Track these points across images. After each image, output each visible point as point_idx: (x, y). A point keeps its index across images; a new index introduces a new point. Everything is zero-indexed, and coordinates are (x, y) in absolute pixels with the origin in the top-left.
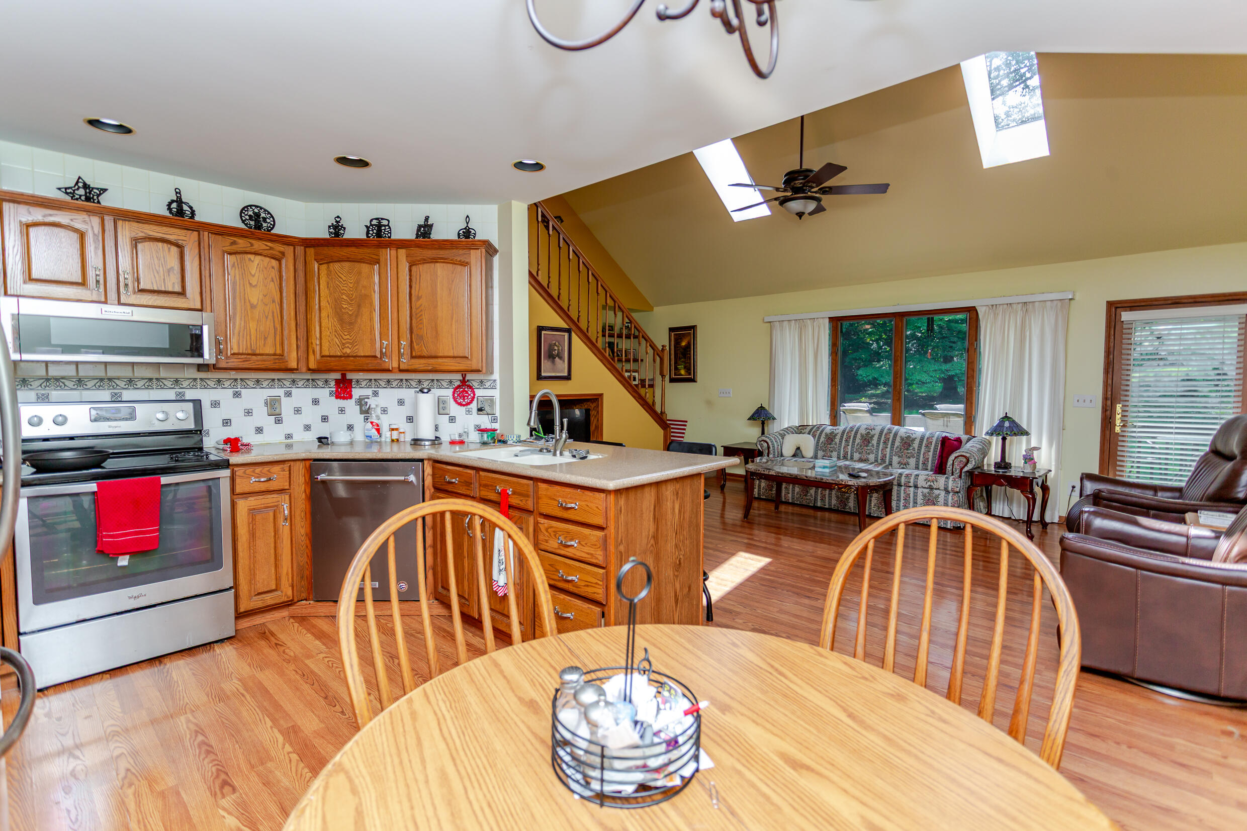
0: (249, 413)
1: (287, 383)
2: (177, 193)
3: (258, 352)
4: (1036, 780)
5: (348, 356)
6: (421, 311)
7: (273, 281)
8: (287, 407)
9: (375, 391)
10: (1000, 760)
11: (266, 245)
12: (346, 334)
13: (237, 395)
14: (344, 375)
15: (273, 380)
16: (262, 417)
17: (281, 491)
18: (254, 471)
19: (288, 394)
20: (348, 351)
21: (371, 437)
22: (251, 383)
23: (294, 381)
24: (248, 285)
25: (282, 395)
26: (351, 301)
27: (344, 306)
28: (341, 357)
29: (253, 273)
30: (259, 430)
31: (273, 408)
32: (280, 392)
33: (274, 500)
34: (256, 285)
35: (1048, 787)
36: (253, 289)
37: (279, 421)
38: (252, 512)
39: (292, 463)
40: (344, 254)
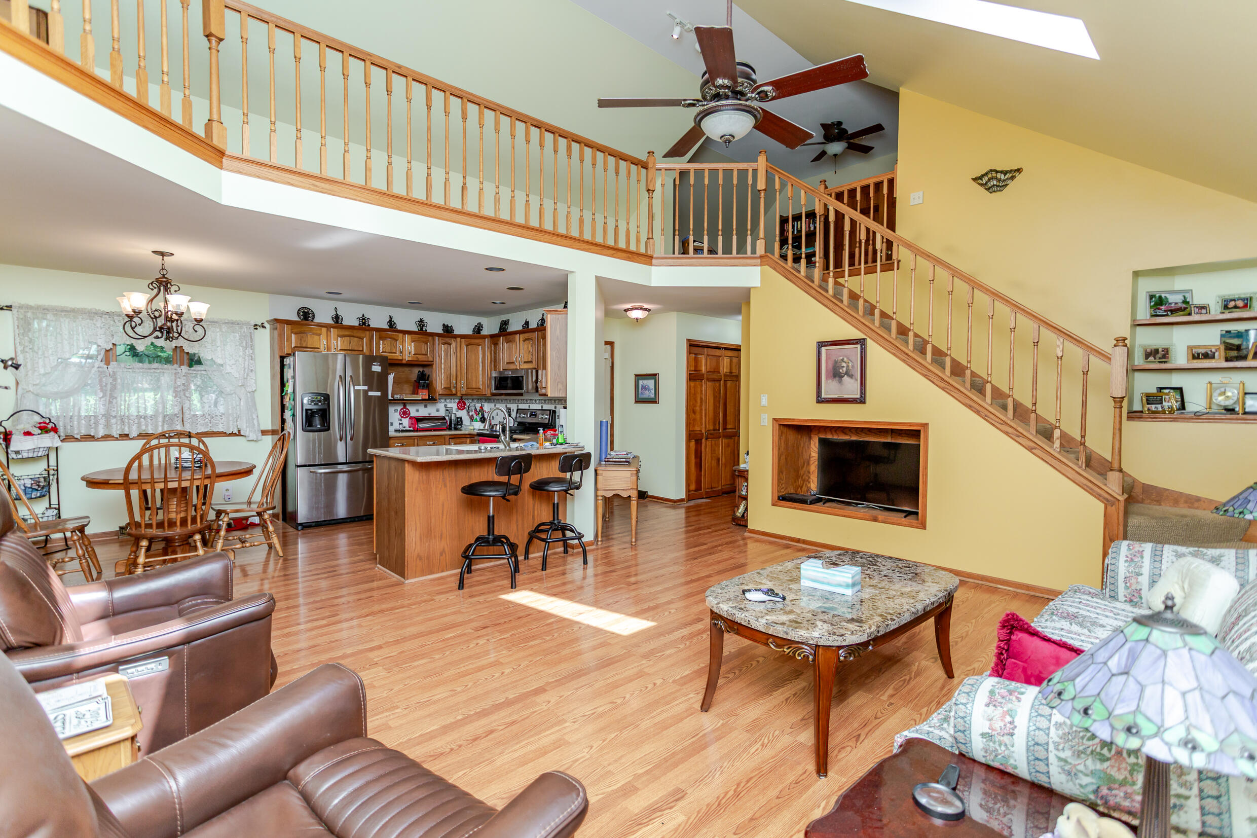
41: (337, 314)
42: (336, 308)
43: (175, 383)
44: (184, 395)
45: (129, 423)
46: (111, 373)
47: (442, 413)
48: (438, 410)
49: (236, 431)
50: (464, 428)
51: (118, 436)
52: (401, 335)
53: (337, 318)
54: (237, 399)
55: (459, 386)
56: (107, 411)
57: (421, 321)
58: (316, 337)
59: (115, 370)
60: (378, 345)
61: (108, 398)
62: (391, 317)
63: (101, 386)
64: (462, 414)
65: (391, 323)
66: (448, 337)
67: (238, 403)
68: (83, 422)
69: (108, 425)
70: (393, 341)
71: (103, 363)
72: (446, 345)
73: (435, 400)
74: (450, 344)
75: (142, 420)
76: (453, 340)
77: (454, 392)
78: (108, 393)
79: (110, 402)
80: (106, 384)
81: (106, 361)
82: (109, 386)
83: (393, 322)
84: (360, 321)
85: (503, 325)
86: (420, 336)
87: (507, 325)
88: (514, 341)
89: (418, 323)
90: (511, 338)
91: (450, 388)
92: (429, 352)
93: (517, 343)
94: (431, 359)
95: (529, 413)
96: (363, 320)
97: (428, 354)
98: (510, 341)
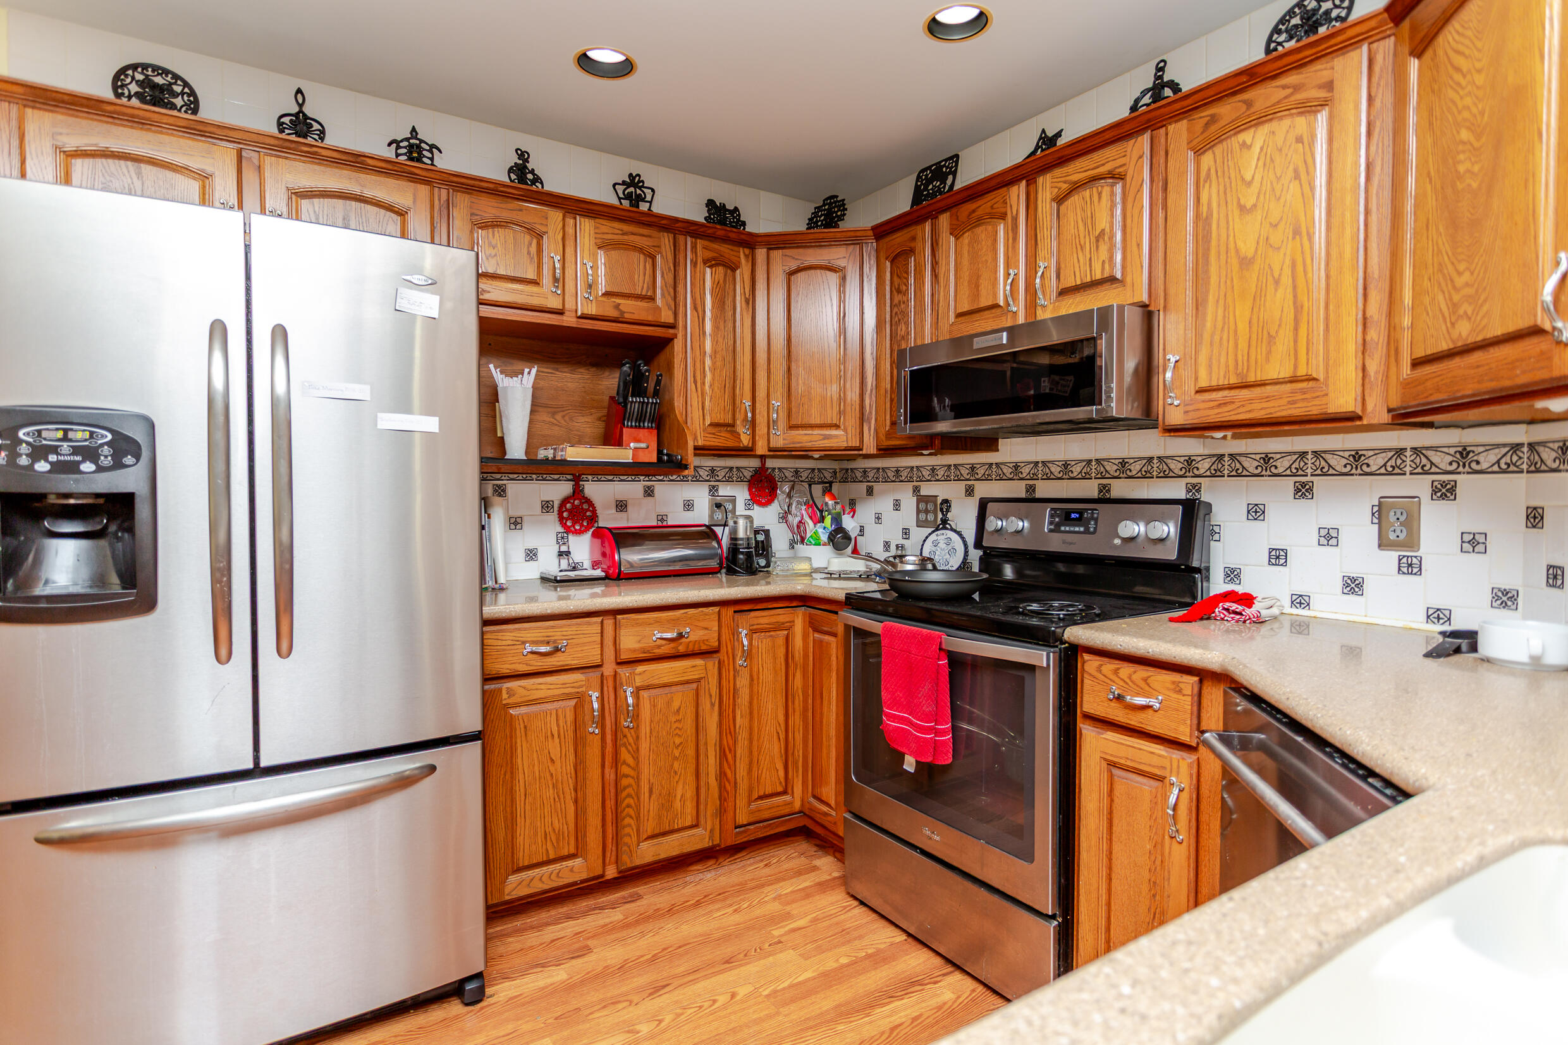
0: (1329, 537)
1: (1441, 461)
2: (1158, 70)
3: (1251, 378)
5: (1467, 349)
7: (1297, 177)
8: (1439, 524)
11: (1284, 87)
13: (1304, 492)
15: (1400, 451)
16: (1362, 551)
17: (1176, 744)
18: (1115, 672)
19: (1446, 493)
20: (1465, 329)
22: (1337, 463)
23: (1462, 453)
24: (1237, 212)
25: (1425, 492)
26: (1479, 137)
27: (1463, 168)
28: (1452, 353)
29: (1248, 177)
30: (1354, 585)
32: (1418, 485)
33: (1156, 760)
34: (1255, 206)
36: (1247, 217)
37: (1409, 565)
38: (1112, 770)
39: (1207, 680)
41: (301, 106)
42: (299, 91)
47: (701, 515)
48: (688, 506)
50: (777, 568)
52: (555, 216)
55: (761, 420)
57: (633, 180)
58: (185, 182)
60: (464, 242)
64: (767, 516)
65: (521, 170)
66: (726, 240)
70: (528, 238)
72: (721, 269)
73: (681, 466)
74: (732, 267)
76: (742, 253)
77: (745, 440)
83: (530, 166)
84: (398, 147)
85: (929, 181)
86: (626, 227)
87: (950, 177)
88: (1003, 217)
89: (624, 183)
90: (983, 205)
91: (733, 426)
92: (659, 291)
93: (1015, 219)
94: (667, 317)
95: (1052, 516)
96: (411, 146)
97: (659, 301)
98: (979, 222)
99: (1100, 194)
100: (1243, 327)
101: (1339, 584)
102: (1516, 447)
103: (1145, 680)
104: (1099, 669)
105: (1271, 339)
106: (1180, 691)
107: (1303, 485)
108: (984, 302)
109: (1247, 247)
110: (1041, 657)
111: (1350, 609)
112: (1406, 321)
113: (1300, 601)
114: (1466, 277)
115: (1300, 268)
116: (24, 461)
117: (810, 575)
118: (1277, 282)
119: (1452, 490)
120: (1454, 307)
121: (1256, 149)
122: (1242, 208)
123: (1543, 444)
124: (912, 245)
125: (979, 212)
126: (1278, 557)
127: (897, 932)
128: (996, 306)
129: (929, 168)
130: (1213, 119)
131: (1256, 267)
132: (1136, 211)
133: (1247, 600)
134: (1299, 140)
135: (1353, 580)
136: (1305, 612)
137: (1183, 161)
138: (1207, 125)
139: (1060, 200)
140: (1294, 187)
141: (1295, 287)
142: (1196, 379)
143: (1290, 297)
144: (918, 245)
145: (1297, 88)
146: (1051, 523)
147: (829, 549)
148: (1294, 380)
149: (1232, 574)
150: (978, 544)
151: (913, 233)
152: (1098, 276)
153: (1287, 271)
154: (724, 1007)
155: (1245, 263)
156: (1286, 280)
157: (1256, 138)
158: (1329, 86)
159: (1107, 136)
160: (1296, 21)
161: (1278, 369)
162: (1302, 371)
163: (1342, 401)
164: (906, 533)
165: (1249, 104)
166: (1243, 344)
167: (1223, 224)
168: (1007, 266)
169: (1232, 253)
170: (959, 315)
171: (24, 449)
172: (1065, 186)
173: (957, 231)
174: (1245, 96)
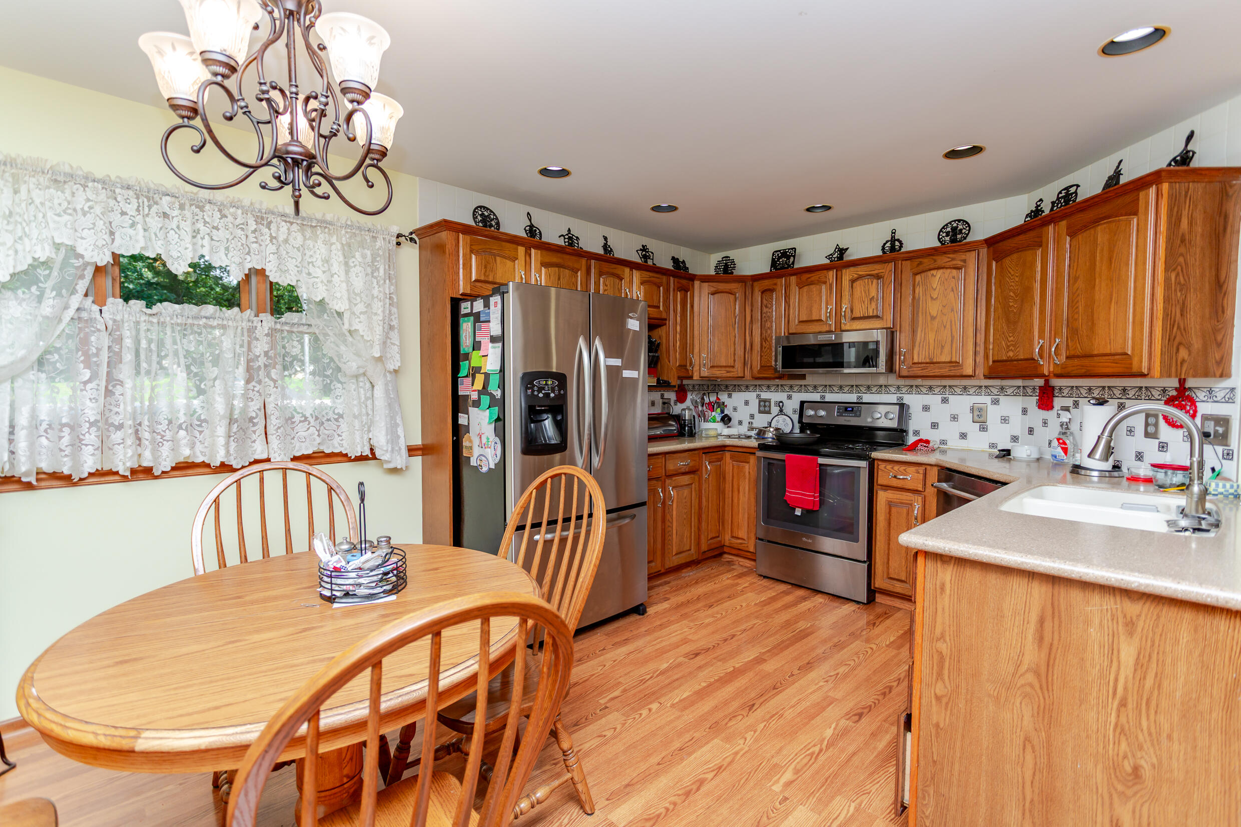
0: (954, 418)
1: (995, 391)
2: (892, 233)
3: (935, 360)
4: (181, 716)
5: (1012, 361)
6: (1078, 295)
7: (953, 290)
8: (993, 414)
9: (1076, 401)
10: (217, 708)
11: (949, 258)
12: (1011, 335)
13: (945, 401)
14: (1047, 382)
15: (980, 387)
16: (967, 423)
17: (915, 491)
18: (892, 468)
19: (996, 402)
20: (1011, 354)
21: (1056, 457)
22: (958, 390)
23: (1002, 388)
24: (930, 299)
25: (989, 402)
26: (1016, 297)
27: (1011, 304)
28: (1006, 361)
29: (934, 287)
30: (963, 436)
31: (979, 417)
32: (987, 400)
33: (909, 498)
34: (937, 298)
35: (170, 718)
36: (934, 302)
37: (983, 429)
38: (890, 504)
39: (928, 468)
40: (1013, 245)
41: (530, 220)
42: (528, 213)
43: (249, 349)
44: (268, 375)
45: (153, 441)
46: (110, 324)
48: (653, 404)
49: (367, 452)
50: (702, 434)
51: (128, 473)
52: (623, 268)
53: (532, 231)
54: (368, 385)
55: (697, 363)
56: (102, 414)
57: (644, 248)
58: (509, 263)
59: (118, 318)
60: (597, 284)
61: (104, 383)
62: (606, 238)
63: (86, 354)
65: (607, 247)
66: (682, 277)
67: (369, 394)
68: (44, 441)
69: (103, 446)
70: (617, 281)
71: (90, 299)
72: (682, 292)
74: (685, 291)
75: (182, 433)
76: (689, 283)
77: (690, 373)
78: (104, 369)
79: (108, 393)
80: (99, 350)
81: (96, 295)
82: (105, 355)
83: (608, 244)
84: (565, 239)
85: (779, 258)
86: (651, 274)
87: (792, 258)
88: (825, 283)
89: (641, 250)
90: (815, 276)
91: (686, 366)
92: (661, 304)
93: (831, 285)
94: (664, 316)
95: (838, 409)
96: (569, 237)
97: (661, 308)
98: (812, 283)
99: (872, 282)
100: (932, 341)
101: (958, 435)
102: (1019, 387)
103: (905, 470)
104: (885, 468)
105: (943, 347)
106: (918, 473)
107: (945, 398)
108: (814, 318)
109: (934, 313)
110: (863, 464)
111: (963, 444)
112: (991, 347)
113: (943, 442)
114: (1012, 338)
115: (953, 322)
116: (536, 393)
117: (717, 437)
118: (945, 327)
119: (998, 401)
120: (1008, 347)
121: (938, 277)
122: (932, 298)
123: (1027, 386)
124: (774, 287)
125: (812, 279)
126: (934, 425)
127: (787, 585)
128: (821, 320)
129: (780, 251)
130: (920, 263)
131: (937, 320)
132: (888, 291)
133: (927, 442)
134: (954, 278)
135: (963, 434)
136: (945, 447)
137: (907, 275)
138: (918, 265)
139: (853, 281)
140: (952, 294)
141: (951, 330)
142: (913, 359)
143: (950, 332)
144: (778, 288)
145: (953, 259)
146: (838, 412)
147: (721, 424)
148: (951, 362)
149: (916, 433)
150: (800, 421)
151: (775, 282)
152: (871, 314)
153: (949, 323)
154: (739, 610)
155: (933, 318)
156: (948, 326)
157: (939, 274)
158: (964, 261)
159: (876, 260)
160: (949, 229)
161: (945, 358)
162: (954, 360)
163: (968, 371)
164: (752, 416)
165: (935, 261)
166: (931, 347)
167: (924, 302)
168: (827, 304)
169: (928, 314)
170: (800, 322)
171: (536, 388)
172: (856, 276)
173: (800, 286)
174: (934, 258)
